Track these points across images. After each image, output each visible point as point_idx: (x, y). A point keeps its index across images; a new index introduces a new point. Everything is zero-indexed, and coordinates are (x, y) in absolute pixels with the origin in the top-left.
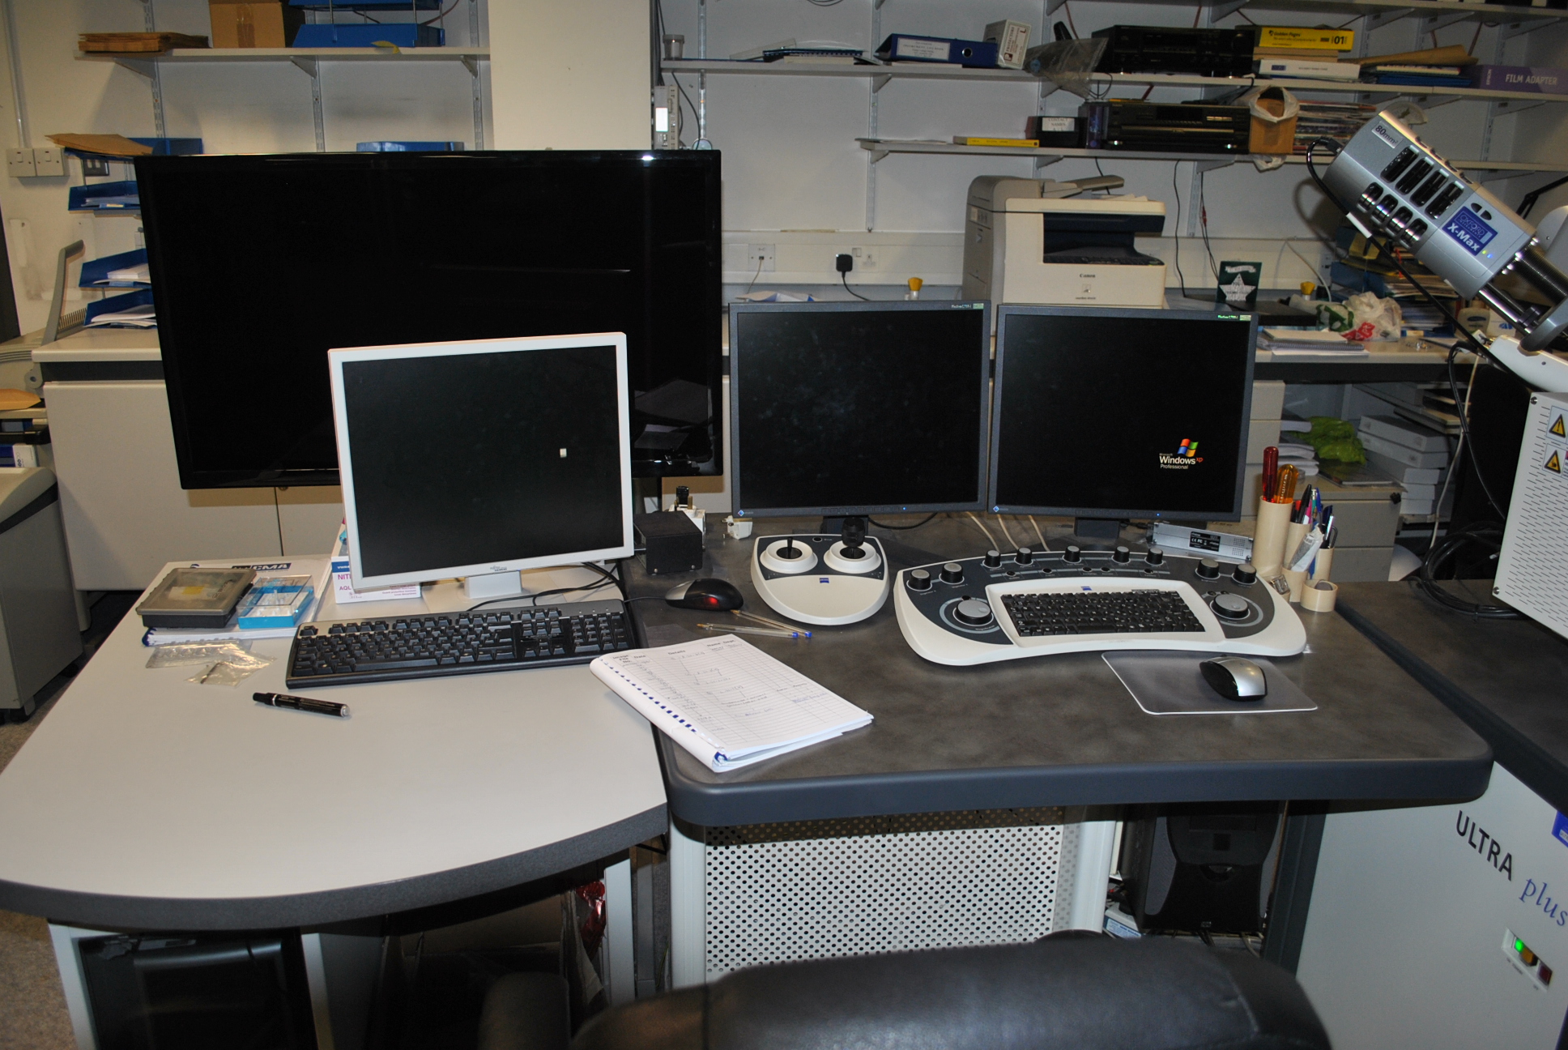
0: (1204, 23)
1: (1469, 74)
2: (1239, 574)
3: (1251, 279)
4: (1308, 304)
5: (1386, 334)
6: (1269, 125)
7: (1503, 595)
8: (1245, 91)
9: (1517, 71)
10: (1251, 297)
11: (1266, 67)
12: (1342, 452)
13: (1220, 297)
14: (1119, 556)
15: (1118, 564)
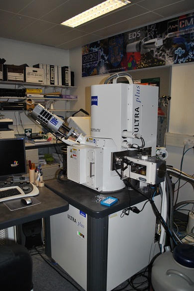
0: (17, 88)
1: (61, 96)
2: (27, 183)
3: (30, 132)
4: (41, 135)
5: (53, 139)
6: (30, 105)
7: (69, 178)
8: (25, 99)
9: (68, 96)
10: (31, 135)
11: (28, 96)
12: (50, 159)
13: (26, 135)
14: (5, 184)
15: (6, 185)
